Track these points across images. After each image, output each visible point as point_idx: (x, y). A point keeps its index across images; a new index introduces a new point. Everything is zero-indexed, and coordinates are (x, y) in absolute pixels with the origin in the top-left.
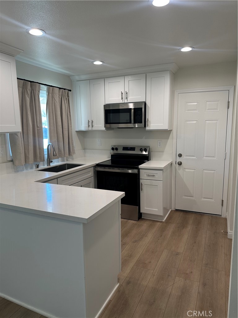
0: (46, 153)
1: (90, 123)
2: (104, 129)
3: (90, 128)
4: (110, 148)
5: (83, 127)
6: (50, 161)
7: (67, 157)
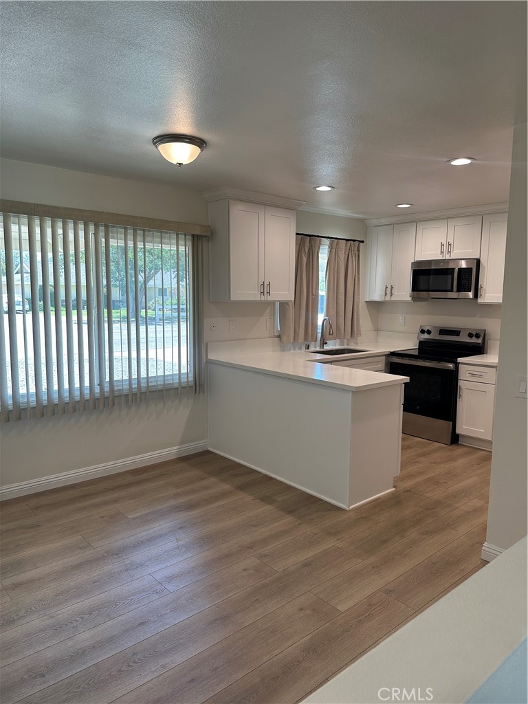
0: (319, 330)
1: (388, 290)
2: (410, 299)
3: (388, 298)
4: (418, 330)
5: (377, 296)
6: (324, 343)
7: (348, 340)
